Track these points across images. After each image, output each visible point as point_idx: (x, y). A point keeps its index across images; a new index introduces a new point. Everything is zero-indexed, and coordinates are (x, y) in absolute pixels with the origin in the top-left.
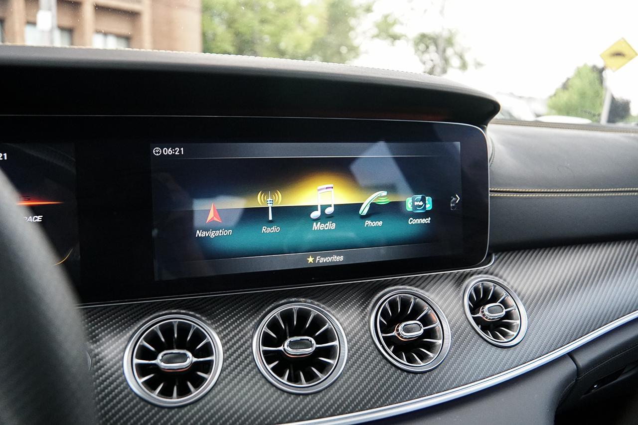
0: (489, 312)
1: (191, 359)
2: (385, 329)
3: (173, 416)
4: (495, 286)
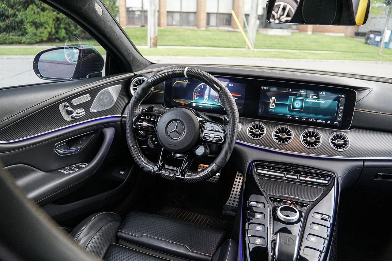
1: (260, 132)
2: (305, 137)
3: (254, 141)
4: (344, 136)
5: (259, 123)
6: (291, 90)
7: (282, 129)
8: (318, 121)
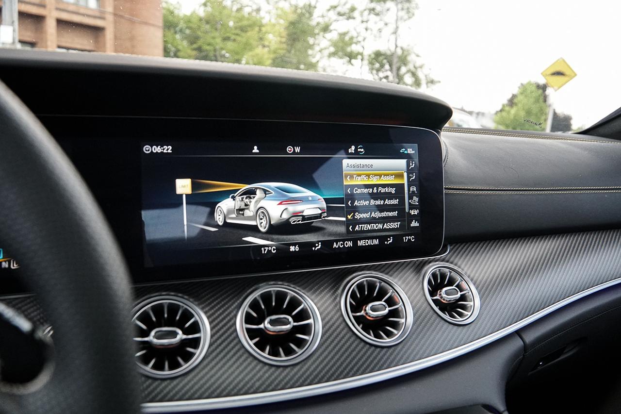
0: (446, 295)
1: (181, 336)
2: (355, 309)
3: (166, 387)
4: (451, 272)
5: (166, 300)
6: (256, 147)
7: (266, 297)
8: (361, 243)
